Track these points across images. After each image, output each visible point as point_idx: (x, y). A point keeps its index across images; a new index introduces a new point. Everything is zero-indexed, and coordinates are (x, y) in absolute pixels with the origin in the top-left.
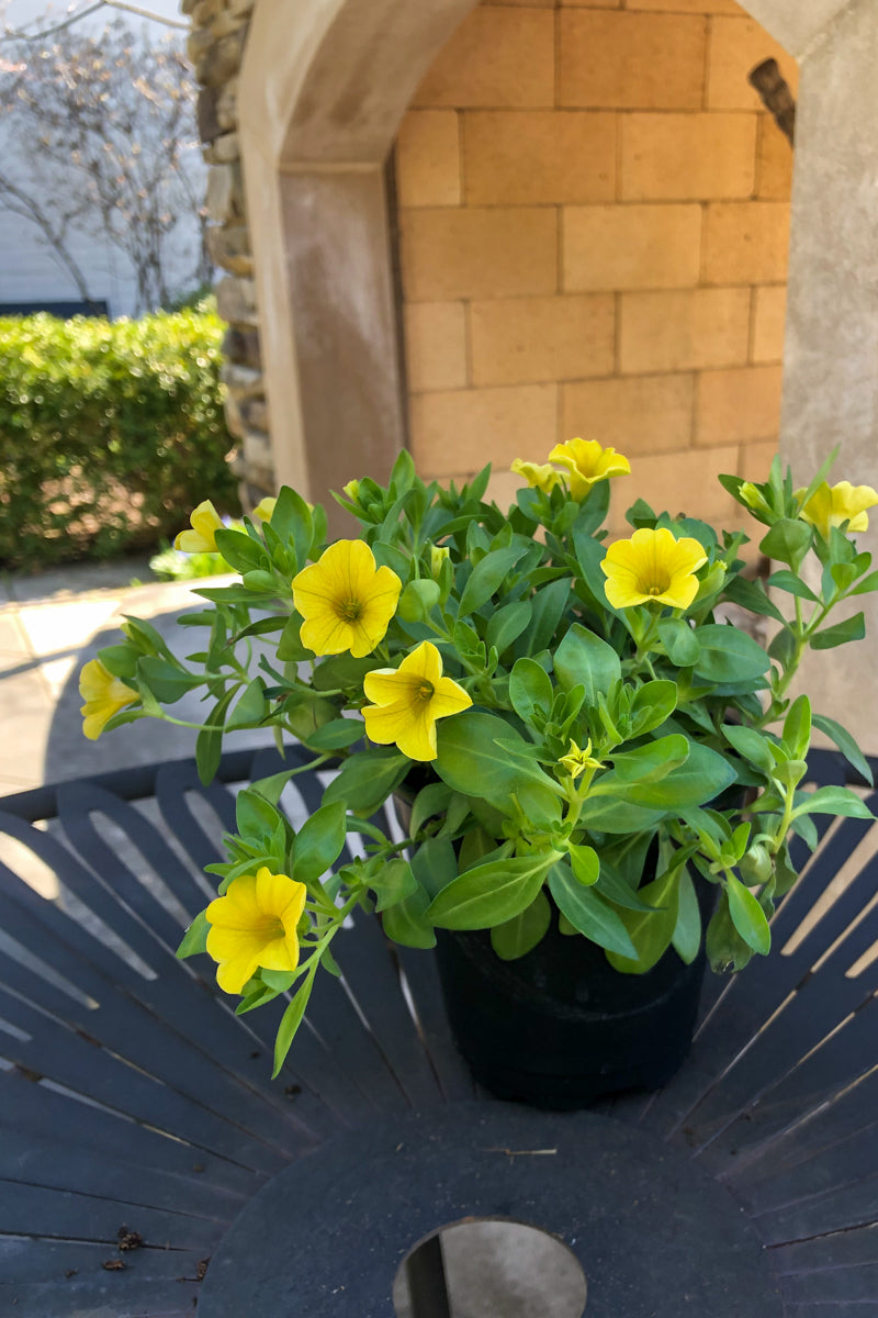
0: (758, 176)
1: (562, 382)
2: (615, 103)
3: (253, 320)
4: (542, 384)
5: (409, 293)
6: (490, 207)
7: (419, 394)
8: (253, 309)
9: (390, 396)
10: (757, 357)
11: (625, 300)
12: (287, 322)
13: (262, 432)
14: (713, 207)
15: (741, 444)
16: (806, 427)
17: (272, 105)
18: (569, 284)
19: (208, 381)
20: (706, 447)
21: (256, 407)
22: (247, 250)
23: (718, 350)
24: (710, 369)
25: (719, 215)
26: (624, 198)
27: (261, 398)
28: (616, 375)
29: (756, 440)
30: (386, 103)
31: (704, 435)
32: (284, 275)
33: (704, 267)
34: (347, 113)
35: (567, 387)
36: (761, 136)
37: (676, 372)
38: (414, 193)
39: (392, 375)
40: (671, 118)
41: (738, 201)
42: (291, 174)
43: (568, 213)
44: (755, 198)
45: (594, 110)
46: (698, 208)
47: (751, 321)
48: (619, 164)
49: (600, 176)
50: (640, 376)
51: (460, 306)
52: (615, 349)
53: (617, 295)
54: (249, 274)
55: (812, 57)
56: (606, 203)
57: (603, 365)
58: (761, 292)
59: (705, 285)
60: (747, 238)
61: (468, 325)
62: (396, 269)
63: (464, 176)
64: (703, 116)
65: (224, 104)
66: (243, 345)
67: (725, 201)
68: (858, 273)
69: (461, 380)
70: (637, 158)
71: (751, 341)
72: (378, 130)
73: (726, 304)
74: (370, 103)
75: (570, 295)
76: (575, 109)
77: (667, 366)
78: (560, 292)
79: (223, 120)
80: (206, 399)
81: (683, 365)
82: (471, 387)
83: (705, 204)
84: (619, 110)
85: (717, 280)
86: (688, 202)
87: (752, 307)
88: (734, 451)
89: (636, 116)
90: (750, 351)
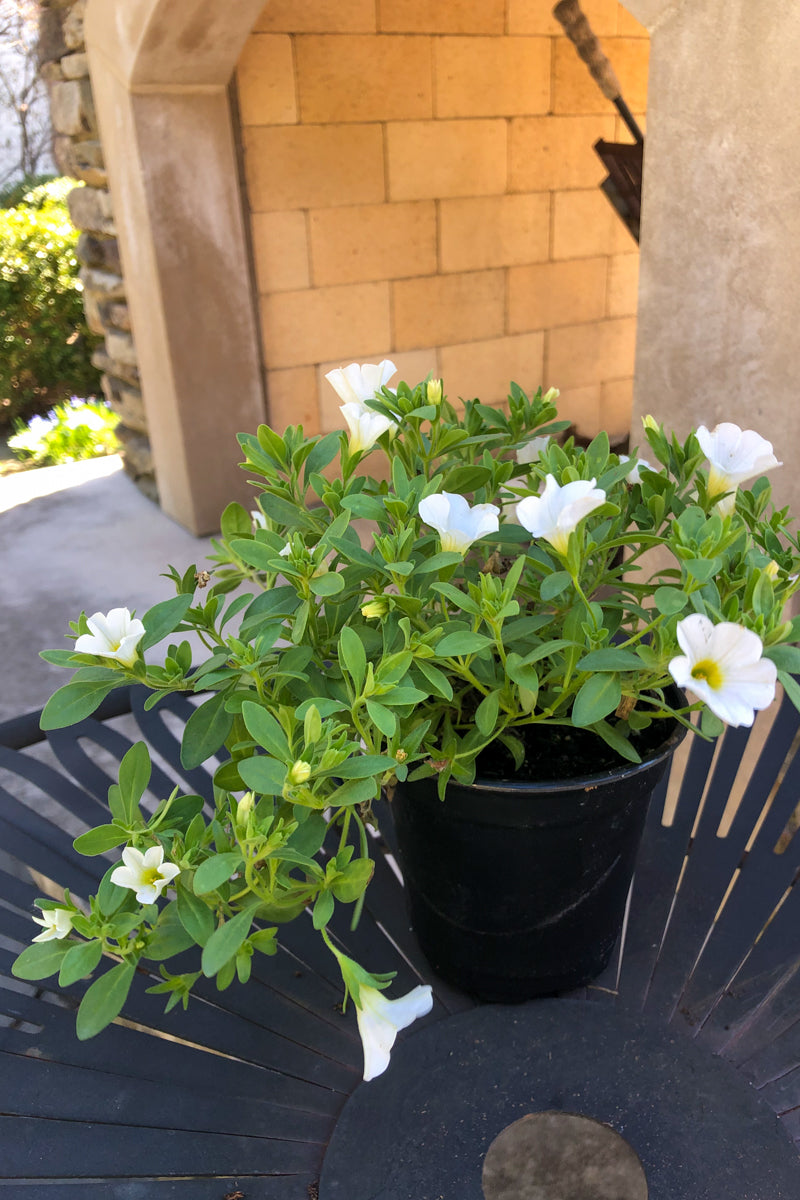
0: (553, 95)
1: (392, 280)
2: (429, 29)
3: (111, 230)
4: (375, 282)
5: (256, 206)
6: (323, 124)
7: (268, 295)
8: (110, 219)
9: (244, 298)
10: (556, 255)
11: (443, 206)
12: (147, 234)
13: (126, 332)
14: (517, 122)
15: (545, 331)
16: (660, 351)
17: (122, 31)
18: (396, 193)
19: (48, 273)
20: (517, 334)
21: (118, 309)
22: (102, 165)
23: (523, 248)
24: (518, 266)
25: (521, 128)
26: (440, 115)
27: (122, 302)
28: (438, 273)
29: (558, 327)
30: (229, 29)
31: (515, 324)
32: (141, 191)
33: (510, 176)
34: (193, 39)
35: (397, 284)
36: (555, 59)
37: (489, 269)
38: (254, 113)
39: (245, 280)
40: (479, 41)
41: (538, 116)
42: (144, 94)
43: (392, 128)
44: (551, 114)
45: (411, 34)
46: (503, 123)
47: (551, 222)
48: (434, 83)
49: (419, 95)
50: (459, 273)
51: (301, 215)
52: (438, 250)
53: (437, 201)
54: (104, 187)
55: (662, 28)
56: (425, 120)
57: (427, 266)
58: (558, 196)
59: (511, 192)
60: (546, 149)
61: (308, 232)
62: (243, 183)
63: (299, 97)
64: (505, 40)
65: (69, 26)
66: (99, 251)
67: (526, 117)
68: (708, 221)
69: (305, 283)
70: (450, 78)
71: (551, 241)
72: (220, 55)
73: (530, 208)
74: (214, 31)
75: (396, 203)
76: (394, 34)
77: (482, 265)
78: (387, 201)
79: (69, 41)
80: (47, 288)
81: (495, 263)
82: (313, 287)
83: (509, 119)
84: (433, 35)
85: (522, 187)
86: (496, 118)
87: (551, 210)
88: (540, 337)
89: (446, 39)
90: (551, 250)
